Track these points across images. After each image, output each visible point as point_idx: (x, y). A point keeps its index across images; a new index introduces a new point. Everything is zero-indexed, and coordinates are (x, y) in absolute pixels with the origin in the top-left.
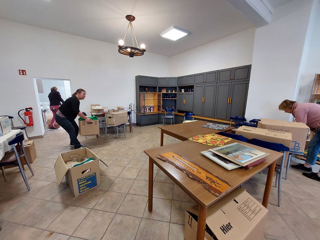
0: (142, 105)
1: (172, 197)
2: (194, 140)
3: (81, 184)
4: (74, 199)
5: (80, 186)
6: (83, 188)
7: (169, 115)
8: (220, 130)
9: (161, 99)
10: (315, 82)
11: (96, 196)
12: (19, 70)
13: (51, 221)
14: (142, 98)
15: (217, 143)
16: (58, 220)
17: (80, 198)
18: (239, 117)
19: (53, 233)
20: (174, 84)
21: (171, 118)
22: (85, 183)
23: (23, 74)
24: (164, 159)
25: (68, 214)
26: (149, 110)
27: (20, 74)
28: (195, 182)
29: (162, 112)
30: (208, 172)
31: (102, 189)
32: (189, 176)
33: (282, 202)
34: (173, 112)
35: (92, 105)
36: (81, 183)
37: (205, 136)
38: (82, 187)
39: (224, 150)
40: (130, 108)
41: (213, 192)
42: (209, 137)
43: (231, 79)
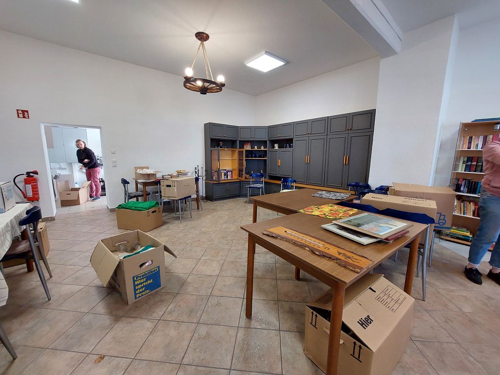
0: (214, 168)
1: (276, 297)
2: (308, 213)
3: (138, 285)
4: (128, 308)
5: (137, 288)
6: (141, 290)
7: (256, 182)
8: (339, 200)
9: (244, 159)
10: (460, 133)
11: (162, 301)
12: (18, 110)
13: (98, 341)
14: (215, 156)
15: (340, 215)
16: (108, 338)
17: (137, 306)
18: (361, 184)
19: (103, 358)
20: (264, 137)
21: (259, 188)
22: (143, 283)
23: (24, 117)
24: (273, 235)
25: (122, 329)
26: (225, 176)
27: (18, 117)
28: (323, 260)
29: (246, 178)
30: (339, 247)
31: (169, 291)
32: (314, 253)
33: (427, 295)
34: (263, 179)
35: (136, 168)
36: (138, 282)
37: (320, 207)
38: (140, 288)
39: (353, 221)
40: (196, 172)
41: (351, 268)
42: (326, 209)
43: (348, 130)
